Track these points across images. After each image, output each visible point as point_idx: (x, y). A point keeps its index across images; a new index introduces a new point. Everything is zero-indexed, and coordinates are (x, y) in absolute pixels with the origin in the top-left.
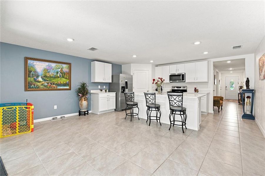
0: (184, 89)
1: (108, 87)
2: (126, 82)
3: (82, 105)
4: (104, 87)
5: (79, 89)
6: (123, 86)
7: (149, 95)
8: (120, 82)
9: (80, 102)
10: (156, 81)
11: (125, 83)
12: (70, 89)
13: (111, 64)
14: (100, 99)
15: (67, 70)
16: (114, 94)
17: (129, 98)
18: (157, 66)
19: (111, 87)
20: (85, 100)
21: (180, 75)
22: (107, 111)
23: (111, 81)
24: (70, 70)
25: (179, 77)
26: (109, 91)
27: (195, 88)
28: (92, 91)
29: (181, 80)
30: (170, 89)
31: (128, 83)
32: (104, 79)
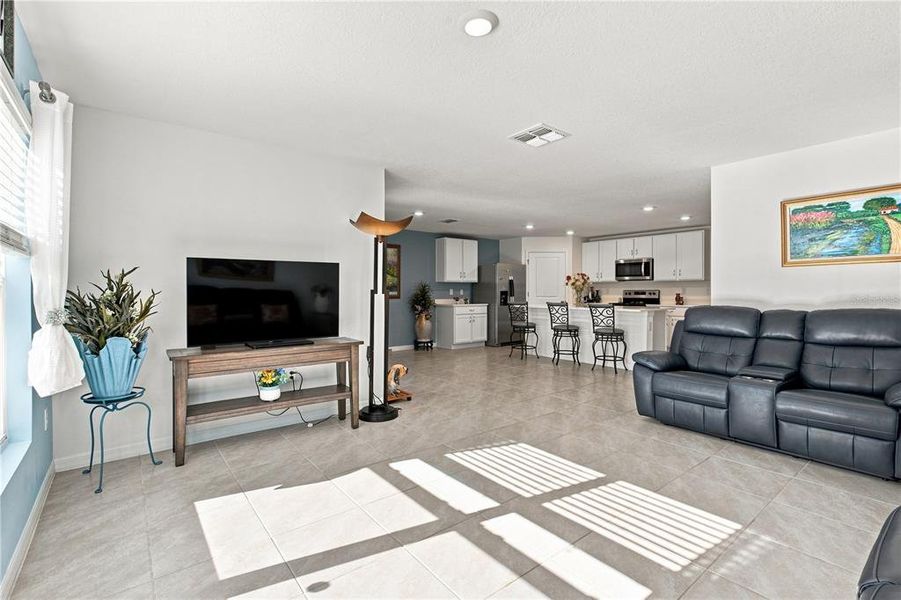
0: (653, 297)
1: (468, 292)
2: (511, 282)
3: (421, 329)
4: (462, 292)
5: (416, 296)
6: (504, 289)
7: (557, 308)
8: (497, 281)
9: (418, 323)
10: (572, 281)
11: (508, 282)
12: (398, 297)
13: (476, 242)
14: (456, 318)
15: (395, 259)
16: (482, 309)
17: (518, 313)
18: (587, 240)
19: (475, 292)
20: (427, 319)
21: (641, 264)
22: (469, 343)
23: (475, 280)
24: (399, 258)
25: (637, 268)
26: (472, 302)
27: (678, 295)
28: (438, 302)
29: (641, 275)
30: (618, 297)
31: (515, 282)
32: (463, 274)
